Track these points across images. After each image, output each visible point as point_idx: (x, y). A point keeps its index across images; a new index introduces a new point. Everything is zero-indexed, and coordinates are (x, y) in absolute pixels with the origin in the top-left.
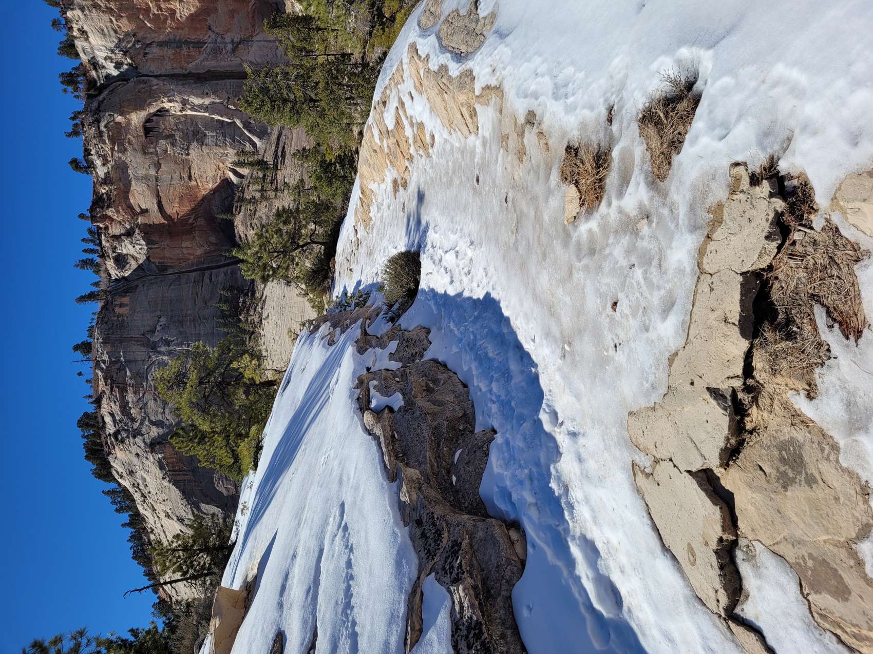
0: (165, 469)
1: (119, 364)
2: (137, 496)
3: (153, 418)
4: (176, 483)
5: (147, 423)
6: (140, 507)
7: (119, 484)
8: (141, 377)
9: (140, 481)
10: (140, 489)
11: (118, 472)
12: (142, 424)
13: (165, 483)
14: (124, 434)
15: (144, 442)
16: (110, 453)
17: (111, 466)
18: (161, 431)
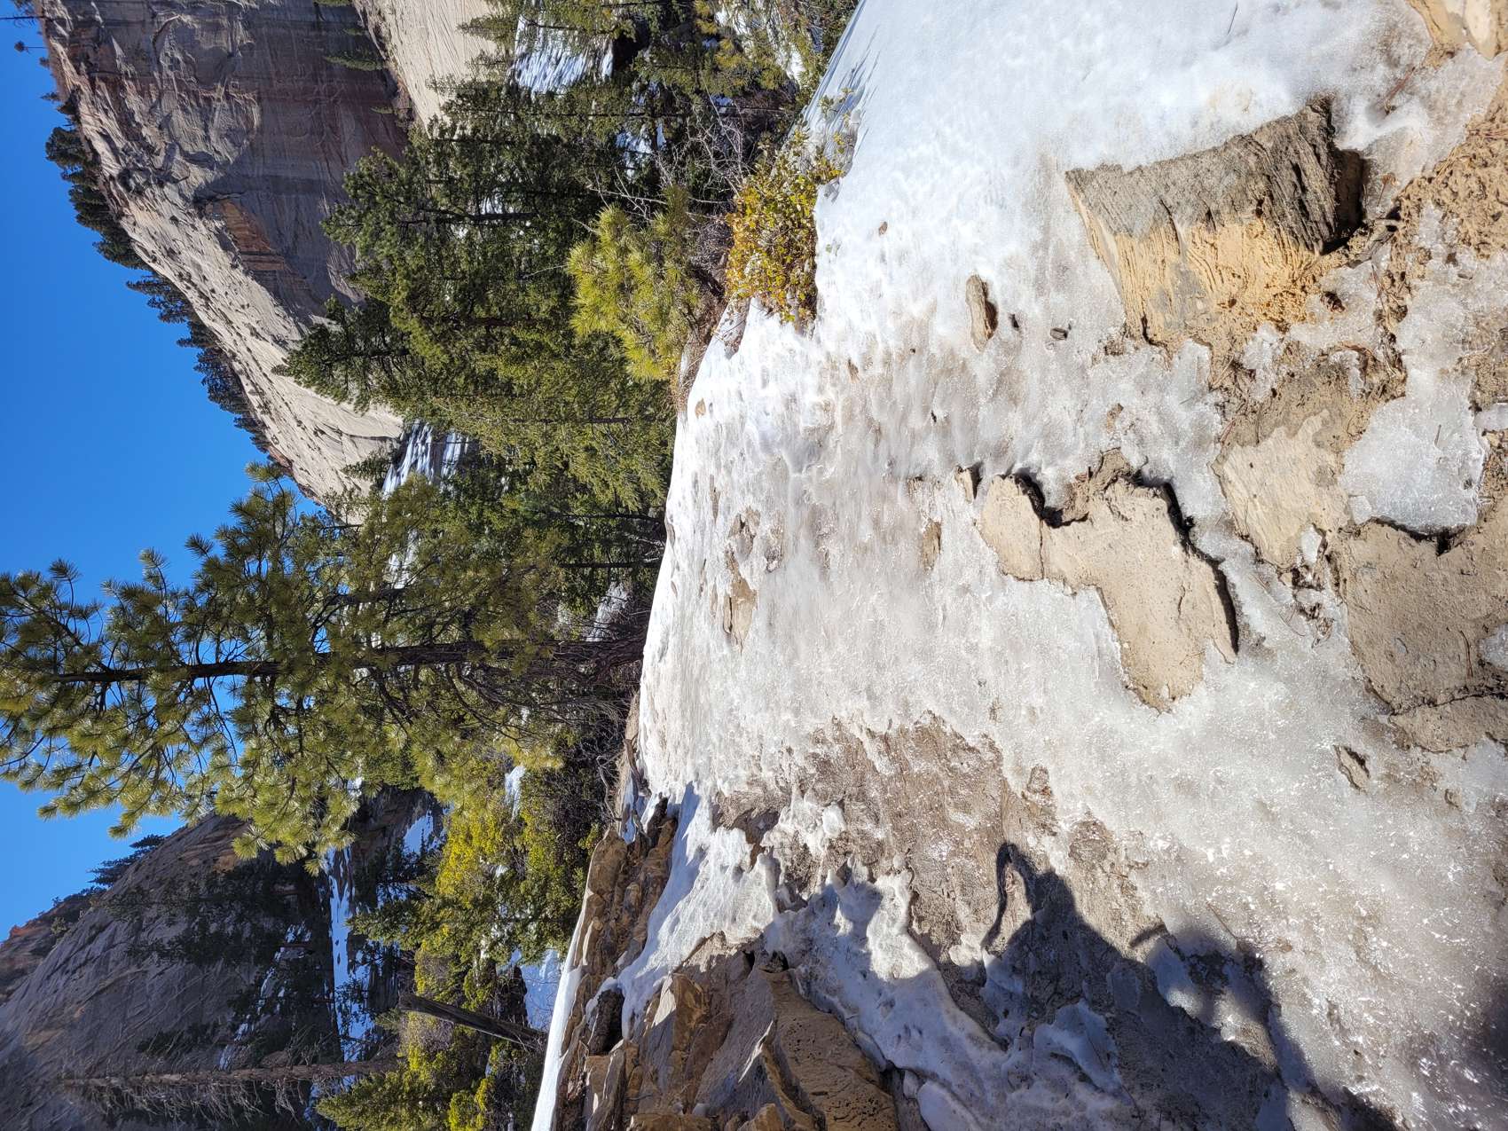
0: (233, 249)
1: (94, 29)
2: (191, 296)
3: (187, 148)
4: (259, 277)
5: (178, 157)
6: (202, 315)
7: (155, 273)
8: (144, 58)
9: (191, 270)
10: (193, 284)
11: (145, 251)
12: (169, 158)
13: (238, 274)
14: (140, 179)
15: (182, 196)
16: (121, 215)
17: (130, 240)
18: (211, 176)
